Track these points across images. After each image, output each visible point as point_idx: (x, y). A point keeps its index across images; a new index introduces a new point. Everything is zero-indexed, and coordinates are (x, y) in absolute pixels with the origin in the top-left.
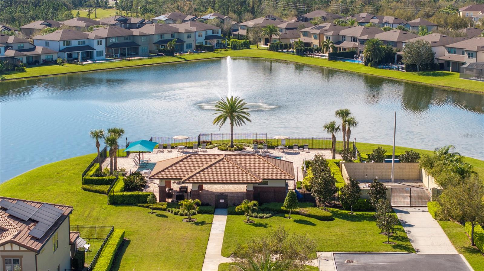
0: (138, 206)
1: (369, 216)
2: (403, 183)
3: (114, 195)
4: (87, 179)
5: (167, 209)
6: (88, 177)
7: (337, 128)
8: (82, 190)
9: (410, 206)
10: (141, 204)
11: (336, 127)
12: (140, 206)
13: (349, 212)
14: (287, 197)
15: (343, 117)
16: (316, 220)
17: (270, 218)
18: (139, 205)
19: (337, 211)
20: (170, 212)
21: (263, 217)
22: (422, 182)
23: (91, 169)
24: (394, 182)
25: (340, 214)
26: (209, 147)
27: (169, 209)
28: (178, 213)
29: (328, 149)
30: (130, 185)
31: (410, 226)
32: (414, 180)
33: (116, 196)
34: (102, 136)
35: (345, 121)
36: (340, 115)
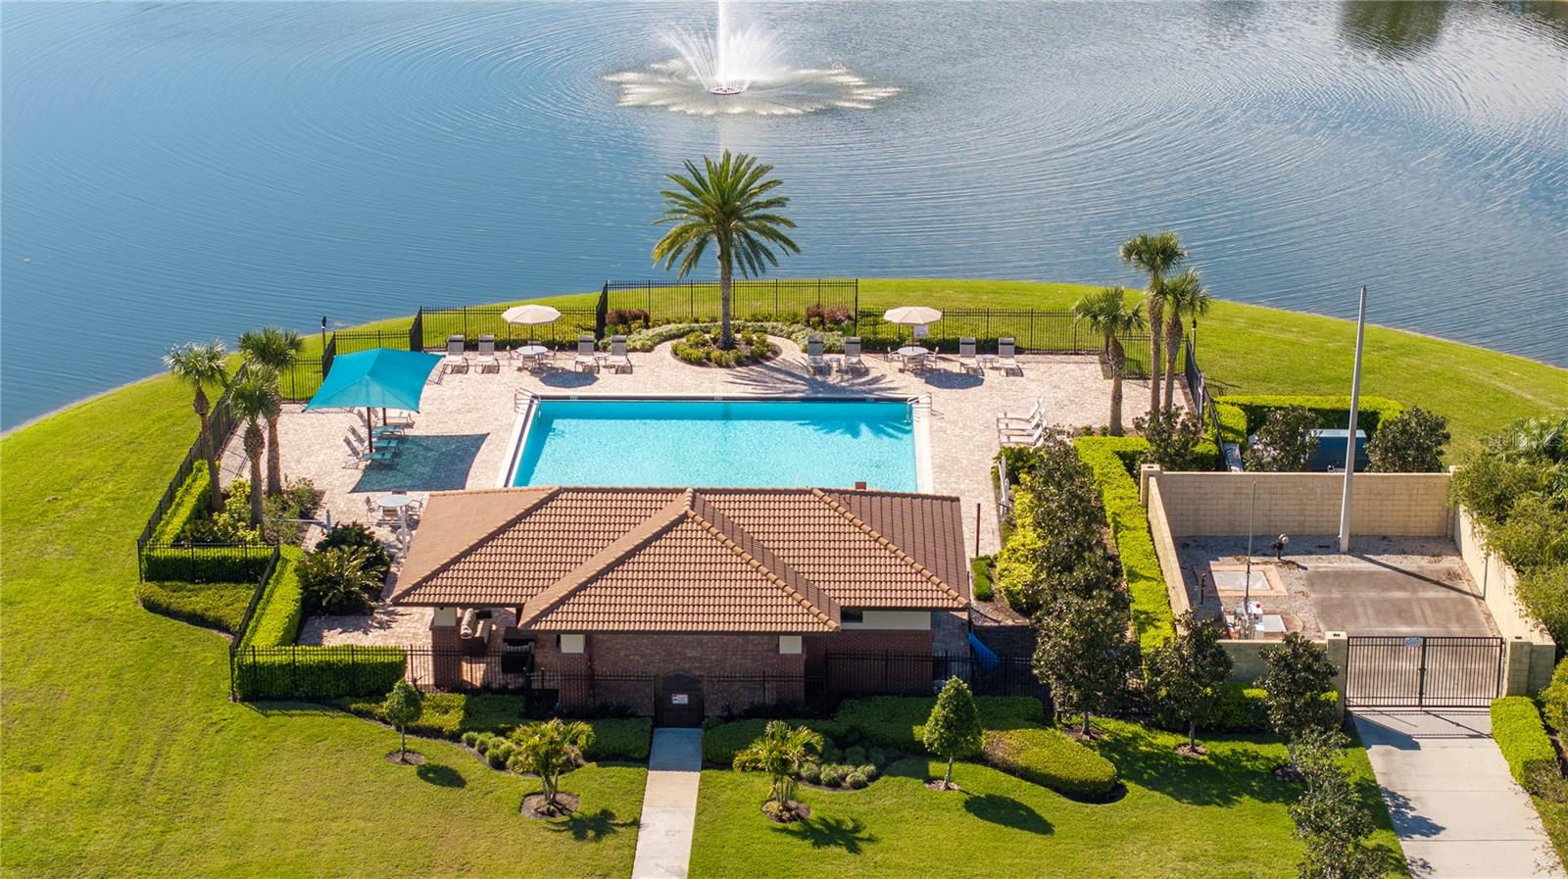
0: (348, 711)
1: (1260, 765)
2: (1383, 559)
3: (254, 666)
4: (158, 559)
5: (464, 736)
6: (164, 552)
7: (1130, 319)
8: (140, 606)
9: (1420, 705)
10: (361, 706)
11: (1126, 312)
12: (359, 714)
13: (1182, 739)
14: (937, 708)
15: (1153, 268)
16: (1052, 794)
17: (872, 785)
18: (353, 706)
19: (1136, 737)
20: (475, 750)
21: (843, 778)
22: (1458, 552)
23: (179, 494)
24: (1351, 551)
25: (1147, 756)
26: (638, 345)
27: (471, 734)
28: (506, 759)
29: (1089, 353)
30: (326, 595)
31: (1428, 829)
32: (1427, 538)
33: (262, 667)
34: (218, 376)
35: (1162, 291)
36: (1140, 258)
